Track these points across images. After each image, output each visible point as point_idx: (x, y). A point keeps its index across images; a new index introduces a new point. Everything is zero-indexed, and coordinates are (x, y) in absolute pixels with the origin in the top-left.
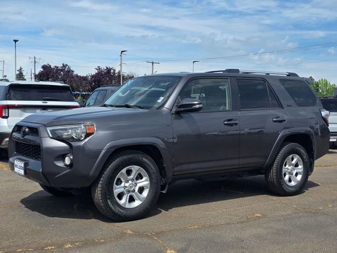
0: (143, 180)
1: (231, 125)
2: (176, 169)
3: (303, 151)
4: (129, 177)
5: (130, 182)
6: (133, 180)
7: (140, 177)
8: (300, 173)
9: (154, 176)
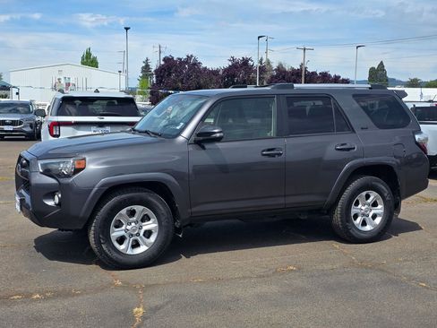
0: (150, 222)
1: (273, 156)
2: (194, 209)
3: (382, 187)
4: (131, 219)
5: (133, 224)
6: (136, 222)
7: (146, 218)
8: (380, 215)
9: (163, 218)
